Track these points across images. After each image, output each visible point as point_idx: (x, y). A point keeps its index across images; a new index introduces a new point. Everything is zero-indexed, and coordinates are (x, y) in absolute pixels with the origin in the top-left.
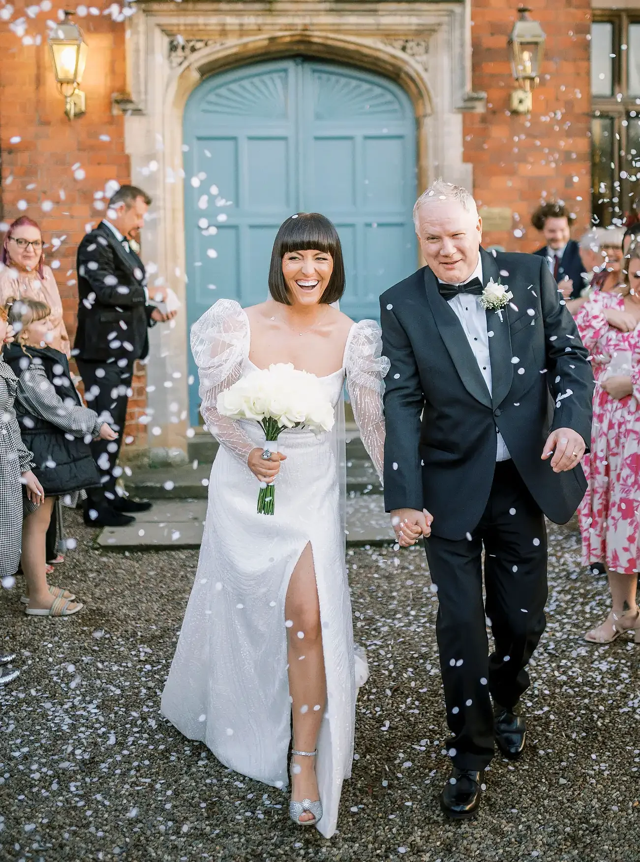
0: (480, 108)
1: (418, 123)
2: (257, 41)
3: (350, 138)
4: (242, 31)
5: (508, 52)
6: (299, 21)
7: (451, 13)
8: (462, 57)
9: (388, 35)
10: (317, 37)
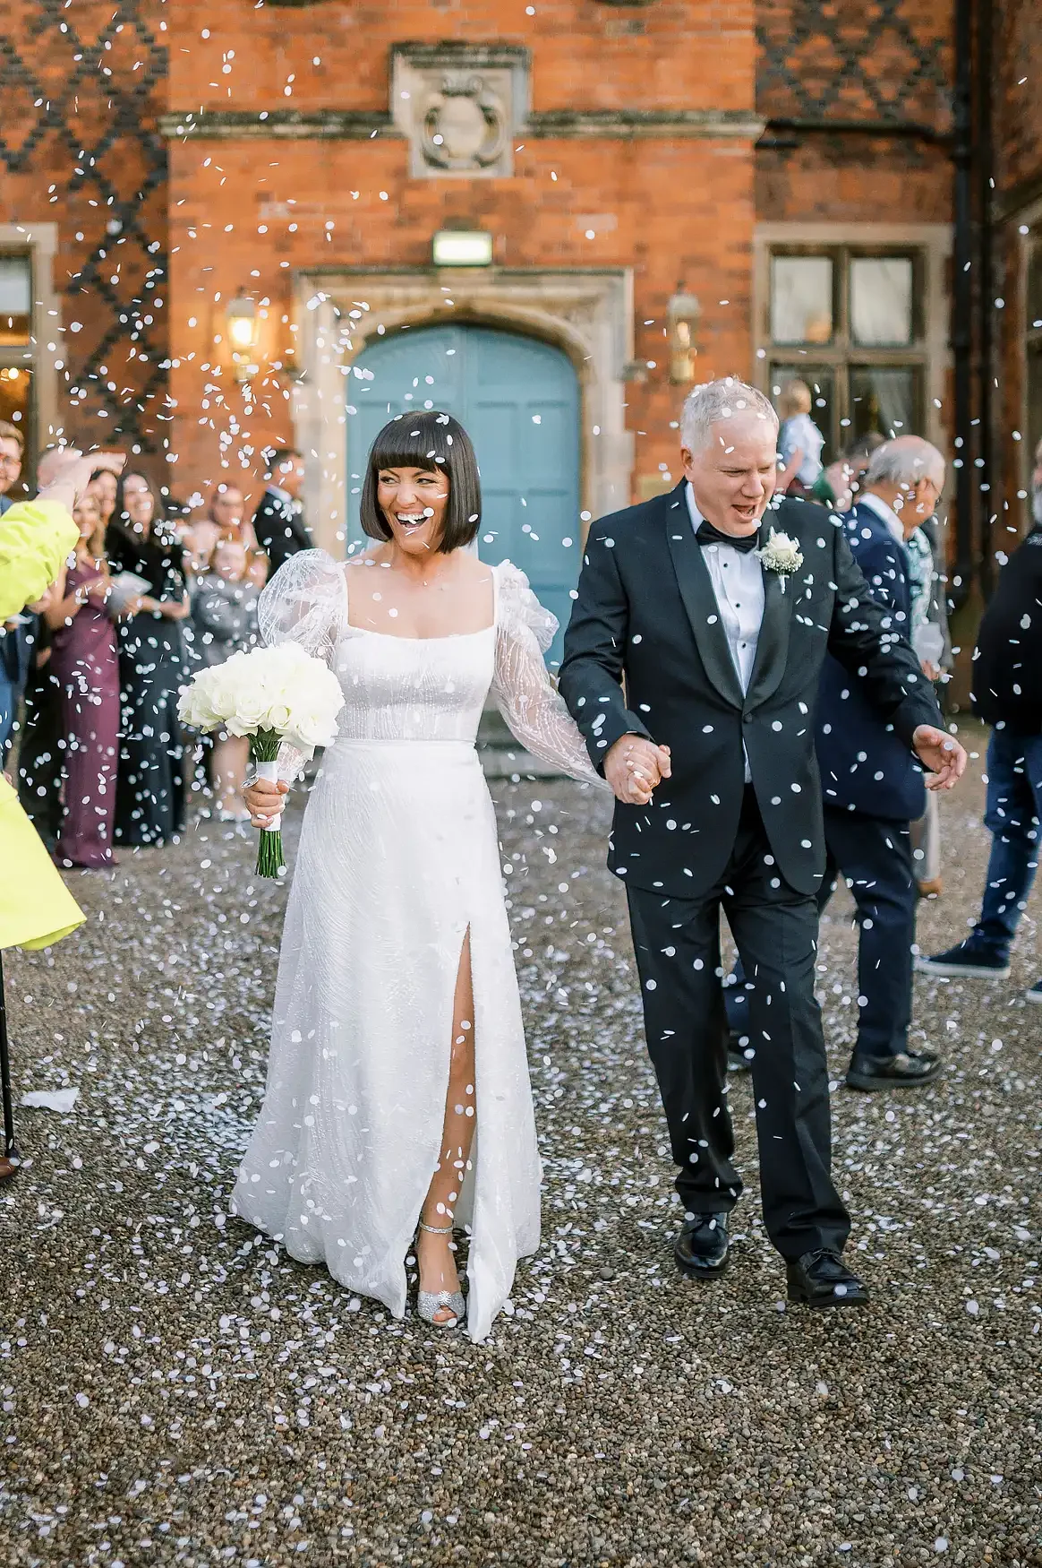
0: (641, 378)
1: (580, 390)
2: (422, 311)
3: (512, 405)
4: (407, 302)
5: (663, 322)
6: (463, 293)
7: (612, 286)
8: (621, 329)
9: (550, 305)
10: (481, 307)
